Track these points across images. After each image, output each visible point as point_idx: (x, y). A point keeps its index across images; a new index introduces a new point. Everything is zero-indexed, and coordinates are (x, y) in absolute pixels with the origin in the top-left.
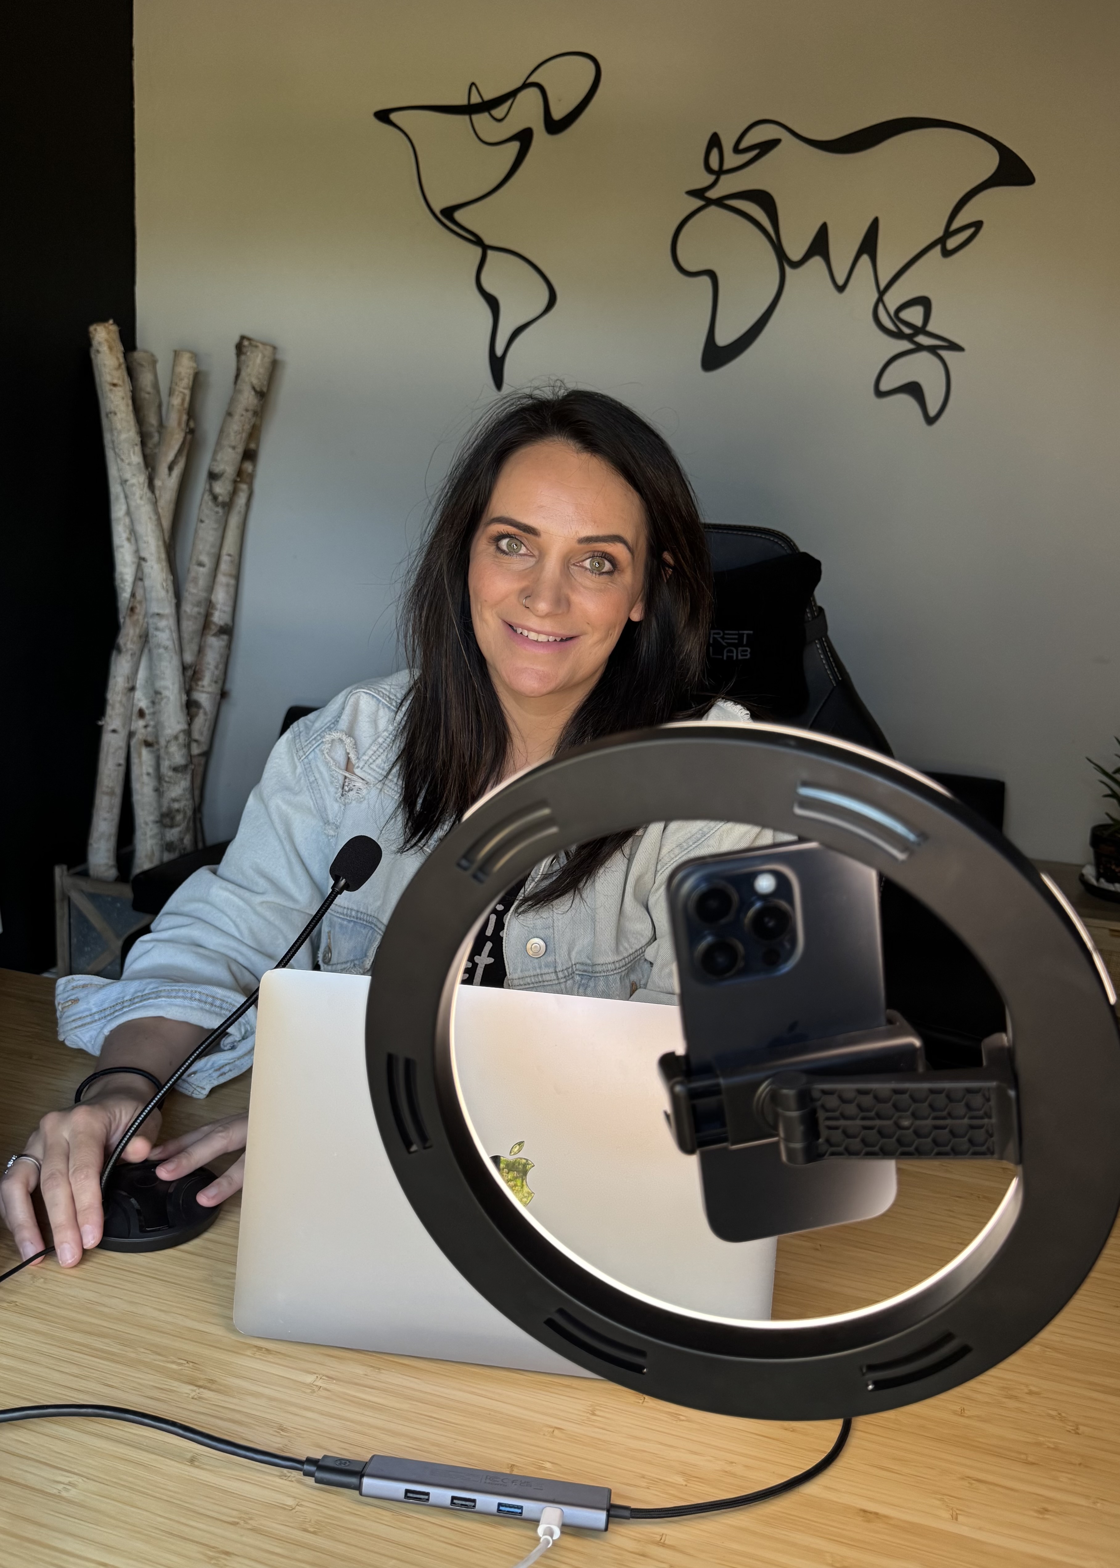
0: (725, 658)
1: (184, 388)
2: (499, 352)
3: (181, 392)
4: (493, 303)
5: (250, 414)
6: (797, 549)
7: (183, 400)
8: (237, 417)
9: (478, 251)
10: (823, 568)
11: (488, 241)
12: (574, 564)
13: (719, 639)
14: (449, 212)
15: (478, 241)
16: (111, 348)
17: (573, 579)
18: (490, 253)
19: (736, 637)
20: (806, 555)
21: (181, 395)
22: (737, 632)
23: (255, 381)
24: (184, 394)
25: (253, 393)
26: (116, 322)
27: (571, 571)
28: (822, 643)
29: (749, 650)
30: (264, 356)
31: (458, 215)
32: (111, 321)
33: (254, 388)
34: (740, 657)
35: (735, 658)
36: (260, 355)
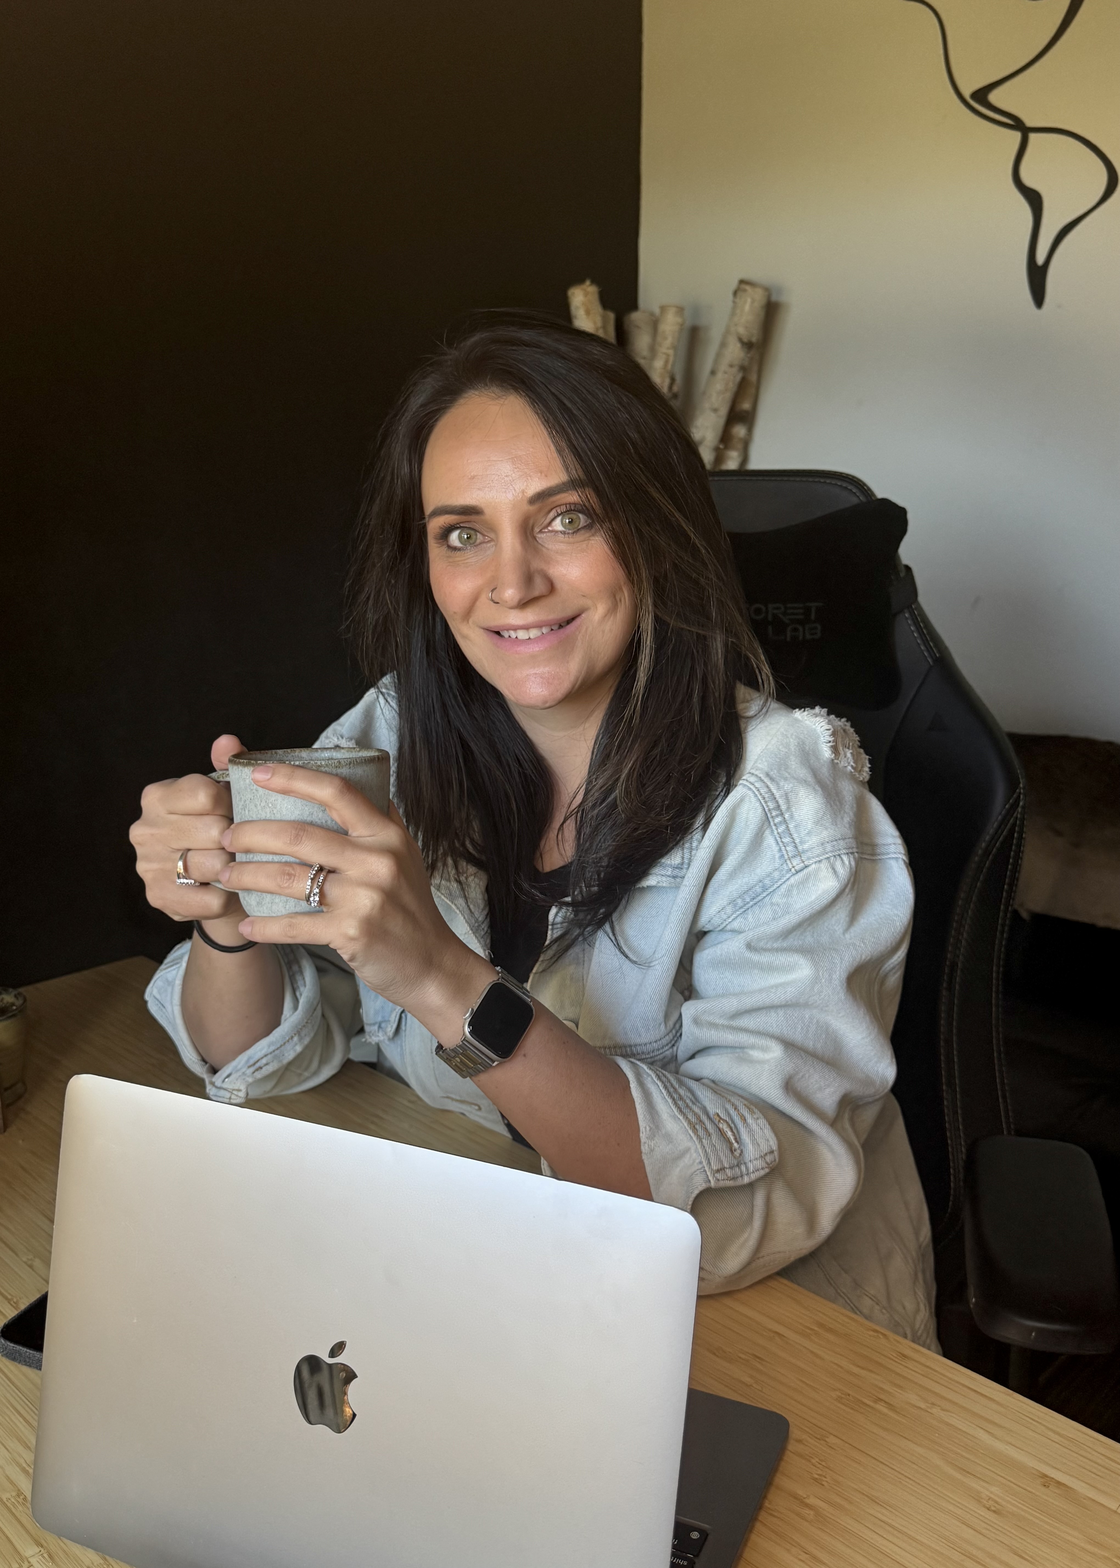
0: (788, 639)
1: (668, 348)
2: (1040, 259)
3: (665, 353)
4: (1034, 199)
5: (735, 370)
6: (873, 494)
7: (667, 362)
8: (720, 375)
9: (1017, 136)
10: (910, 516)
11: (1029, 123)
12: (541, 532)
13: (781, 616)
14: (981, 95)
15: (1017, 124)
16: (588, 312)
17: (544, 549)
18: (1032, 136)
19: (801, 611)
20: (886, 502)
21: (664, 356)
22: (801, 605)
23: (741, 330)
24: (668, 355)
25: (739, 345)
26: (593, 282)
27: (540, 542)
28: (912, 614)
29: (819, 627)
30: (753, 301)
31: (994, 97)
32: (588, 283)
33: (740, 340)
34: (808, 637)
35: (801, 638)
36: (749, 300)
